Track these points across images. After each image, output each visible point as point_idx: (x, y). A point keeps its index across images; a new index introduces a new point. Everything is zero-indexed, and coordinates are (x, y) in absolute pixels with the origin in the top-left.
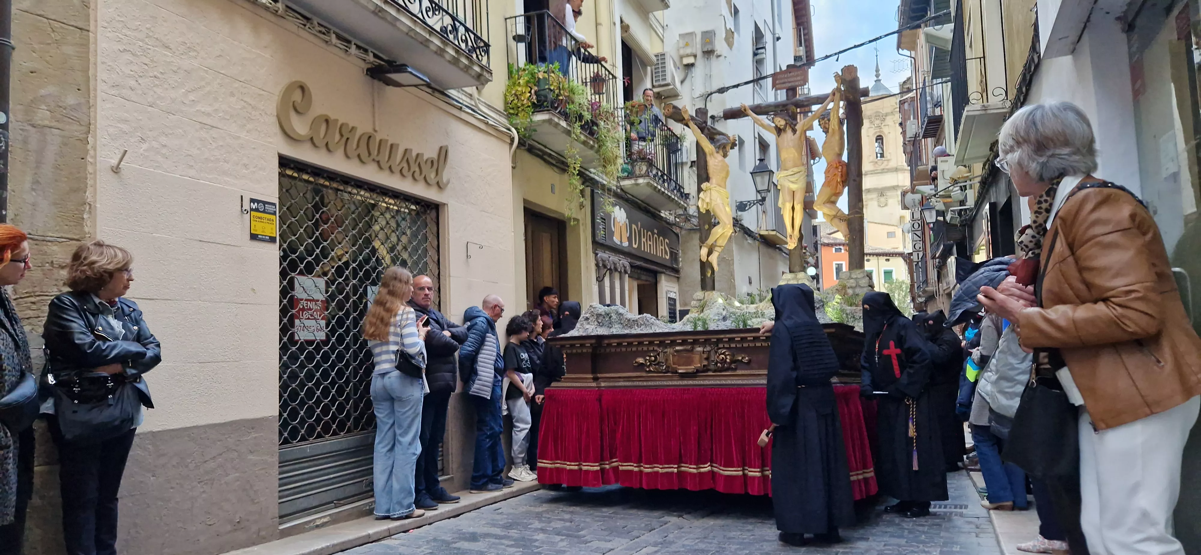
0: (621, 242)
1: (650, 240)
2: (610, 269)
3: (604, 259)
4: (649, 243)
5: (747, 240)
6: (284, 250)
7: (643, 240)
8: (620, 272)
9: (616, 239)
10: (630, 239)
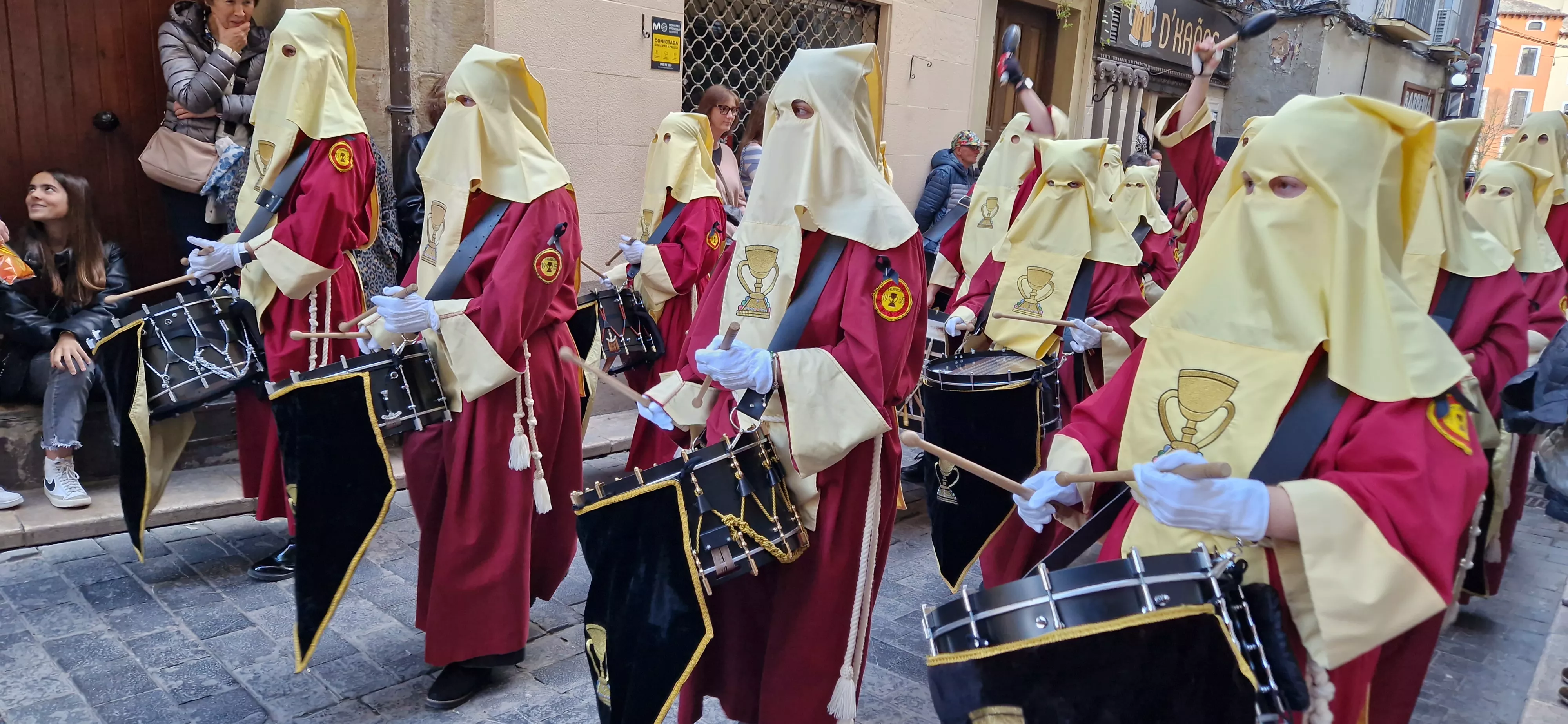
0: (1140, 41)
1: (1188, 36)
2: (1115, 84)
3: (1108, 69)
4: (1186, 39)
5: (1350, 35)
6: (688, 77)
7: (1177, 35)
8: (1132, 86)
9: (1133, 39)
10: (1155, 37)
